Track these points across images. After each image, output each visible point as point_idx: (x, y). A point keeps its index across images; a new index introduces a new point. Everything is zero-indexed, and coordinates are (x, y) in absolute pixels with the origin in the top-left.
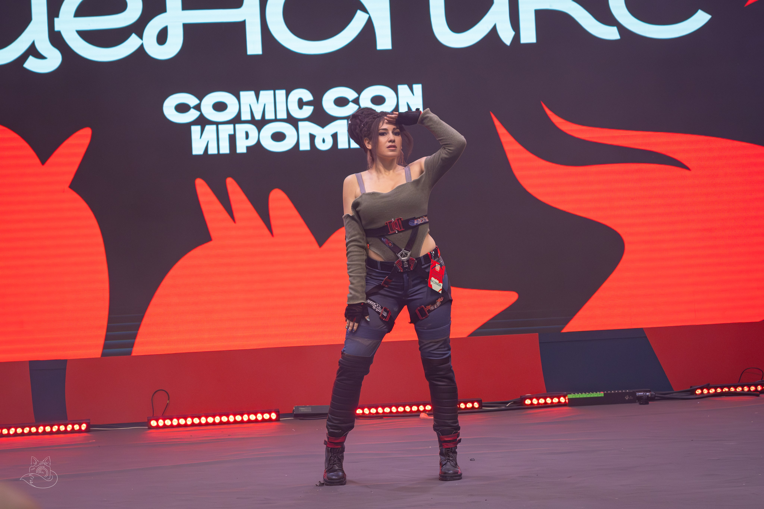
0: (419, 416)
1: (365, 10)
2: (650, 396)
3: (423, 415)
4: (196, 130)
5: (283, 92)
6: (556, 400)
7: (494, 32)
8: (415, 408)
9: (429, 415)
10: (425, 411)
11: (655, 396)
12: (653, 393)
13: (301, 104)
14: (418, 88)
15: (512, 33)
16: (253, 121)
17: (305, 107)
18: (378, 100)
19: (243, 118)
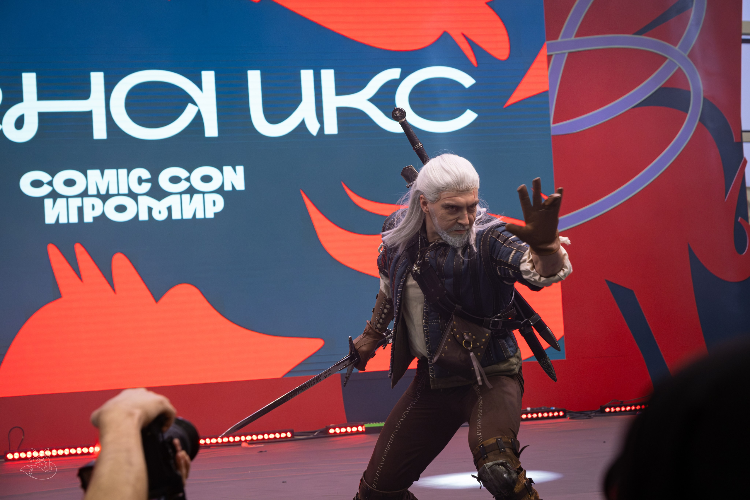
0: (240, 445)
1: (194, 103)
3: (244, 445)
4: (48, 202)
5: (125, 171)
6: (354, 429)
7: (303, 124)
8: (237, 439)
9: (249, 444)
10: (246, 441)
13: (140, 181)
14: (240, 169)
15: (318, 126)
16: (98, 195)
17: (144, 184)
18: (207, 179)
19: (90, 193)
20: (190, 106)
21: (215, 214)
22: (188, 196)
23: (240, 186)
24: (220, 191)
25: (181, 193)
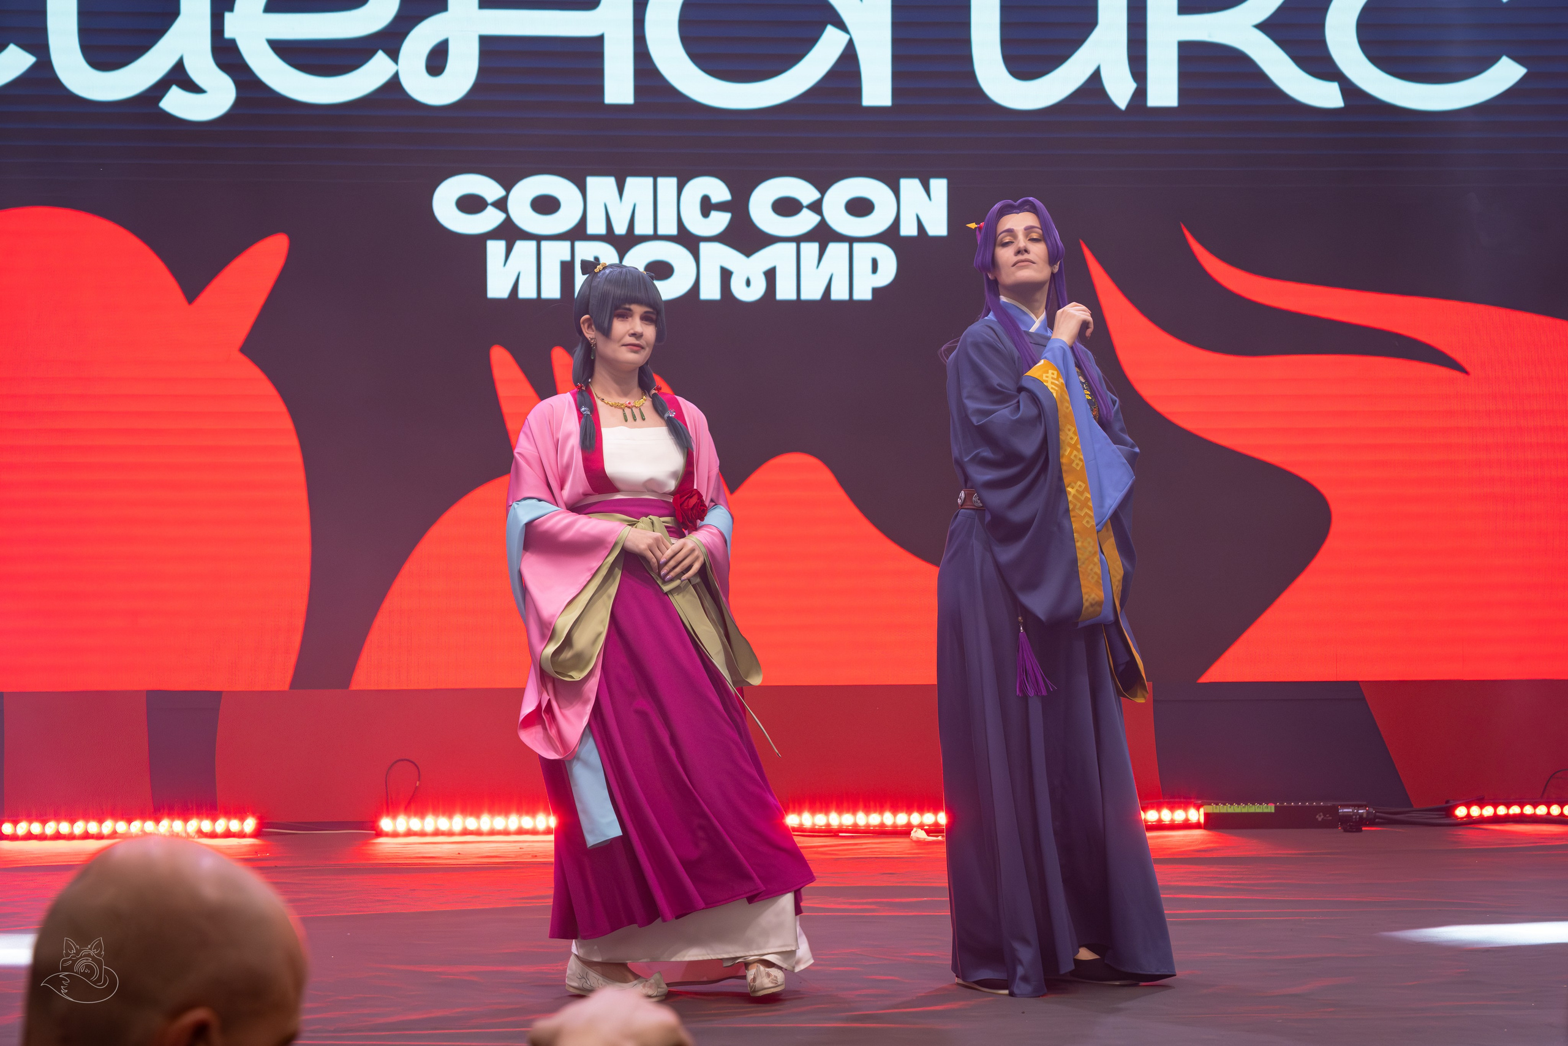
0: (910, 834)
1: (841, 25)
2: (1365, 816)
3: (919, 834)
4: (495, 249)
5: (672, 182)
6: (1179, 815)
7: (1095, 81)
8: (902, 819)
9: (929, 833)
10: (921, 826)
11: (1376, 817)
12: (1371, 810)
13: (707, 206)
14: (940, 186)
15: (1132, 86)
16: (609, 237)
17: (714, 214)
18: (860, 207)
19: (591, 229)
20: (830, 31)
21: (875, 291)
22: (814, 247)
23: (938, 227)
24: (890, 236)
25: (798, 240)
